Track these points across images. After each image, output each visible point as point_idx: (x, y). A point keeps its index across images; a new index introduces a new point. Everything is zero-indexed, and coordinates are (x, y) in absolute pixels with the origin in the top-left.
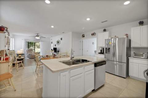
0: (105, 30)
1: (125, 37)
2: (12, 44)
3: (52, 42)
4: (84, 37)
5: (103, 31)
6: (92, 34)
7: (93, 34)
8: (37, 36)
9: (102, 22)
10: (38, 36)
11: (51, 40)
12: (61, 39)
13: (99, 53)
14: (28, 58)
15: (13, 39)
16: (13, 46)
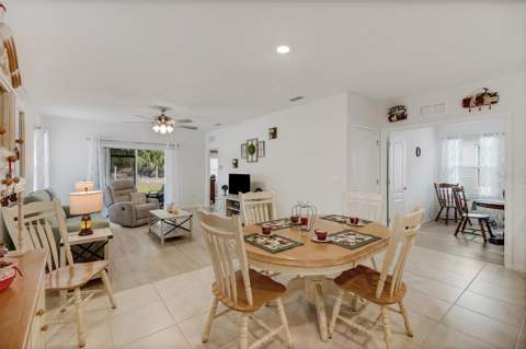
2: (40, 157)
3: (214, 152)
6: (465, 102)
8: (160, 119)
10: (163, 119)
11: (212, 139)
12: (274, 134)
14: (118, 226)
15: (46, 136)
16: (46, 171)
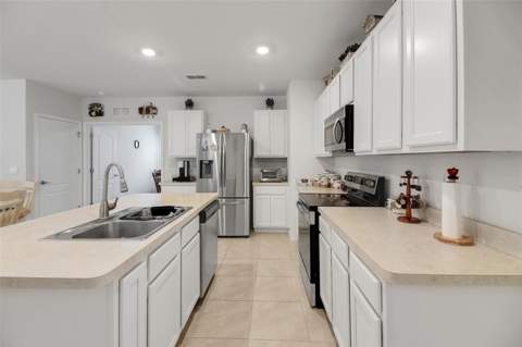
0: (190, 104)
1: (244, 131)
4: (100, 114)
5: (184, 106)
6: (141, 110)
7: (147, 111)
9: (190, 77)
13: (174, 180)
